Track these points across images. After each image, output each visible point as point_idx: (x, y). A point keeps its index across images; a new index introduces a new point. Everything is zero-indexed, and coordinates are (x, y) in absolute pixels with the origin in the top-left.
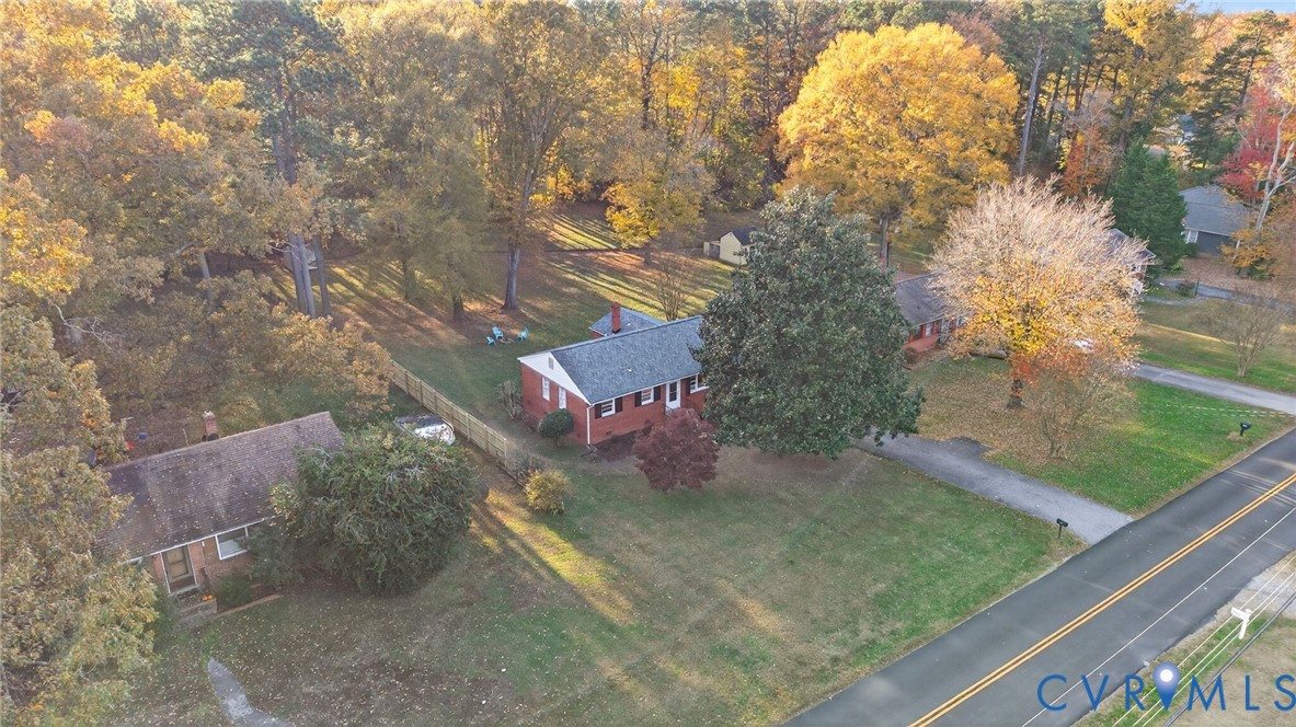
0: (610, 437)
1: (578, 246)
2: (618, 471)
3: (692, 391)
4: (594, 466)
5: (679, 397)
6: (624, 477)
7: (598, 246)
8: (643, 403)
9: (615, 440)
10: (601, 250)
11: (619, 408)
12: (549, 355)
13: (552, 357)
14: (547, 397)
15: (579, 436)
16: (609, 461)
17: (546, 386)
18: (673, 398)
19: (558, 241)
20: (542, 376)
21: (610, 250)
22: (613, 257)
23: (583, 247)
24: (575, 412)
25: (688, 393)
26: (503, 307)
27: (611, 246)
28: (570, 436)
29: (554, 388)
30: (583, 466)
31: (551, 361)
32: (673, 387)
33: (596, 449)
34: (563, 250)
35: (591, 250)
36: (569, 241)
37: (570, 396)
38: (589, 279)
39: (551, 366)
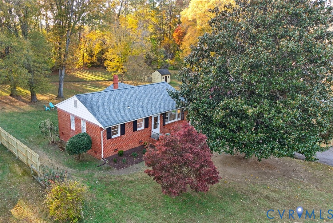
0: (117, 153)
1: (93, 80)
2: (126, 178)
3: (166, 123)
4: (107, 174)
5: (159, 126)
6: (131, 181)
7: (100, 79)
8: (138, 129)
9: (121, 154)
10: (102, 81)
11: (123, 133)
12: (75, 98)
13: (76, 99)
14: (73, 128)
15: (95, 152)
16: (118, 169)
17: (73, 121)
18: (155, 127)
19: (84, 78)
20: (70, 114)
21: (105, 81)
22: (107, 83)
23: (94, 80)
24: (92, 135)
25: (164, 124)
26: (56, 98)
27: (106, 79)
28: (89, 152)
29: (78, 120)
30: (98, 174)
31: (75, 102)
32: (156, 119)
33: (107, 162)
34: (86, 81)
35: (98, 81)
36: (88, 78)
37: (88, 124)
38: (98, 89)
39: (76, 106)
